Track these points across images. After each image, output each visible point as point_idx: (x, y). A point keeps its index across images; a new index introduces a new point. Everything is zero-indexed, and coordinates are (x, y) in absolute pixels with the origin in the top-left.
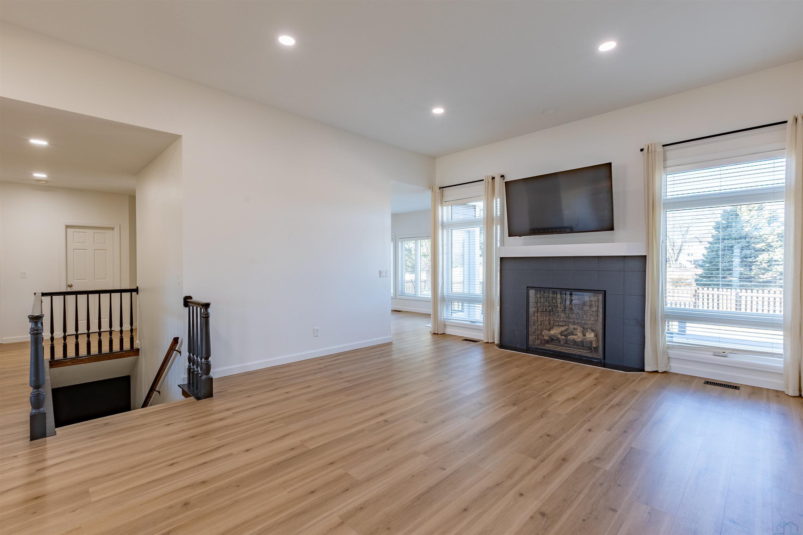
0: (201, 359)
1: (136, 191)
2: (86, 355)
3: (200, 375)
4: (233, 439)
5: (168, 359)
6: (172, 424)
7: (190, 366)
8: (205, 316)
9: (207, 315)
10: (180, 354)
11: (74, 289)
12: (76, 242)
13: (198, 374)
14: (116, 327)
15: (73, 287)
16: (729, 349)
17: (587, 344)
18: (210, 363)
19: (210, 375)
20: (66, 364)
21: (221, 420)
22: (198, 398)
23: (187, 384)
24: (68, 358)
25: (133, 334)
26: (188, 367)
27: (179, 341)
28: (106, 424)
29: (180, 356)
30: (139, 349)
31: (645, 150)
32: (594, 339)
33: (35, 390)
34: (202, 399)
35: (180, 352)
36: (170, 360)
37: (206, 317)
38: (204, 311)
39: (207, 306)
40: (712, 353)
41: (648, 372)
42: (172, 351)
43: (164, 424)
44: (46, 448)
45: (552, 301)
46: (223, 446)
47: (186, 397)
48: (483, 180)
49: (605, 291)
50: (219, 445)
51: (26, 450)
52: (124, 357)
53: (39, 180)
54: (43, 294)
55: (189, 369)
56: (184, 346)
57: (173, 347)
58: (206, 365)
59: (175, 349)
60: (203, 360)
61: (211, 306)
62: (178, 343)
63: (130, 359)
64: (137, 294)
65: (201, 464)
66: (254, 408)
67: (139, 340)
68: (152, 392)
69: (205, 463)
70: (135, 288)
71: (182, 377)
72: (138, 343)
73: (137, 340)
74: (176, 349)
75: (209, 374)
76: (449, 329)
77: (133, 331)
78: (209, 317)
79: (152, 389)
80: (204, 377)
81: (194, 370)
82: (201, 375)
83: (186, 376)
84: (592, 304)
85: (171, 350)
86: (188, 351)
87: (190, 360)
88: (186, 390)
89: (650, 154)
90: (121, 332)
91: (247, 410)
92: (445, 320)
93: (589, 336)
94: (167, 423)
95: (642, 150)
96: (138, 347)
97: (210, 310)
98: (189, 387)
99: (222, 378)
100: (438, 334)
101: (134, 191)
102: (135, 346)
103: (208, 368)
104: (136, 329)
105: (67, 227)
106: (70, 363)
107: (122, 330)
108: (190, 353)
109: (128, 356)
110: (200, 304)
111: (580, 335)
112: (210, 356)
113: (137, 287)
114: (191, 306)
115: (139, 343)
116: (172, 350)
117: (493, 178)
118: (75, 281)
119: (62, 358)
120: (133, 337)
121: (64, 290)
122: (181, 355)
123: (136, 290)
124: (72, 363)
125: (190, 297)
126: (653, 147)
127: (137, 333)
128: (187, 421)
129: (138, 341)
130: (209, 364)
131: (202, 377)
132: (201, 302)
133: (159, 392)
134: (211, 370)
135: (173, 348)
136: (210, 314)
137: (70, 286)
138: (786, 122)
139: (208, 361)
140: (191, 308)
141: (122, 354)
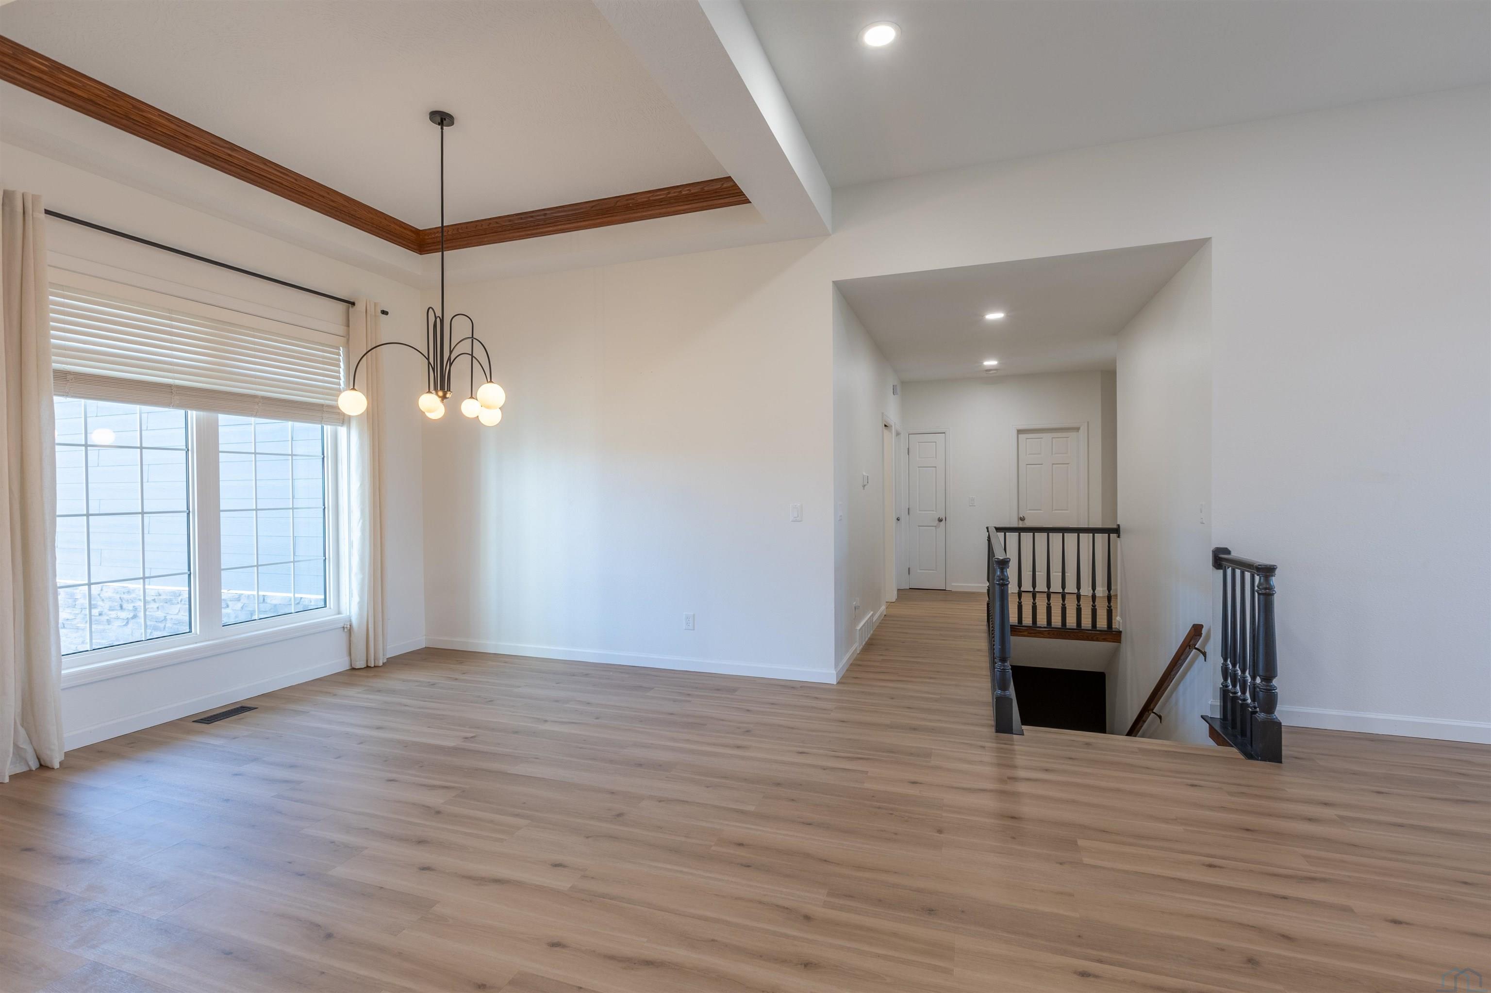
0: (1254, 678)
1: (1117, 361)
2: (1046, 626)
3: (1250, 710)
4: (1349, 877)
5: (1180, 662)
6: (1199, 786)
7: (1227, 686)
8: (1263, 591)
9: (1267, 590)
10: (1203, 658)
11: (1028, 524)
12: (1030, 454)
13: (1245, 706)
14: (1086, 590)
15: (1025, 521)
18: (1274, 690)
19: (1275, 716)
20: (1022, 633)
21: (1310, 820)
22: (1249, 756)
23: (1220, 719)
24: (1023, 624)
25: (1112, 604)
26: (1221, 686)
27: (1204, 631)
28: (1088, 744)
29: (1205, 661)
30: (1120, 632)
33: (1000, 663)
34: (1258, 760)
35: (1204, 654)
36: (1183, 665)
37: (1267, 595)
38: (1262, 580)
39: (1268, 571)
42: (1190, 648)
43: (1185, 780)
44: (1014, 750)
46: (1324, 880)
47: (1219, 744)
50: (1313, 875)
51: (993, 743)
52: (1097, 640)
53: (988, 370)
54: (998, 529)
55: (1225, 692)
56: (1214, 645)
57: (1190, 641)
58: (1266, 692)
59: (1195, 645)
60: (1258, 680)
61: (1277, 572)
62: (1201, 636)
63: (1109, 645)
64: (1119, 537)
65: (1276, 896)
66: (1401, 826)
67: (1121, 617)
68: (1147, 713)
69: (1285, 898)
70: (1115, 527)
71: (1210, 702)
72: (1119, 622)
73: (1117, 616)
74: (1196, 647)
75: (1273, 713)
77: (1112, 600)
78: (1273, 594)
79: (1147, 708)
80: (1261, 716)
81: (1236, 695)
82: (1252, 709)
83: (1218, 703)
85: (1187, 647)
86: (1222, 656)
87: (1225, 672)
88: (1217, 727)
90: (1094, 597)
91: (1379, 823)
94: (1190, 782)
96: (1120, 628)
97: (1275, 581)
98: (1224, 727)
99: (1301, 729)
101: (1114, 362)
102: (1115, 626)
103: (1269, 701)
104: (1117, 595)
105: (1020, 432)
106: (1026, 633)
107: (1095, 596)
108: (1225, 660)
109: (1105, 640)
110: (1253, 565)
112: (1275, 676)
113: (1119, 526)
114: (1228, 568)
115: (1121, 621)
116: (1190, 646)
118: (1028, 511)
119: (1017, 624)
120: (1112, 610)
121: (1015, 524)
122: (1207, 660)
123: (1117, 531)
124: (1029, 633)
125: (1227, 551)
127: (1117, 603)
128: (1231, 794)
129: (1118, 618)
130: (1273, 693)
131: (1257, 714)
132: (1255, 562)
133: (1160, 717)
134: (1278, 705)
135: (1191, 643)
136: (1274, 588)
137: (1022, 519)
139: (1271, 686)
140: (1229, 571)
141: (1094, 634)
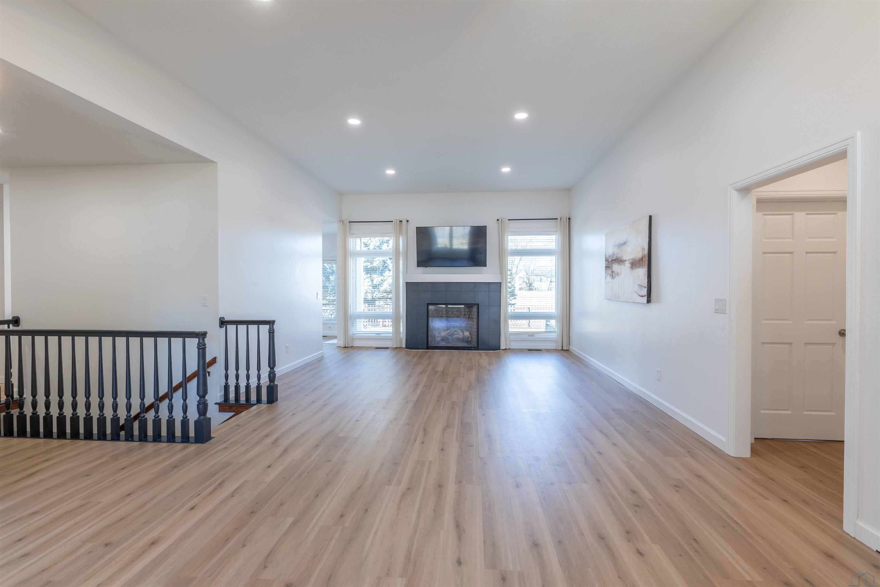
0: (260, 371)
3: (257, 385)
7: (228, 383)
8: (271, 331)
16: (535, 332)
17: (465, 339)
26: (225, 384)
27: (217, 359)
31: (500, 221)
32: (469, 335)
35: (209, 373)
37: (272, 333)
38: (270, 327)
39: (273, 322)
40: (528, 335)
41: (502, 349)
45: (439, 313)
48: (392, 221)
49: (478, 304)
56: (219, 365)
76: (356, 342)
84: (466, 314)
86: (225, 369)
87: (226, 377)
89: (503, 223)
92: (353, 335)
93: (466, 334)
95: (498, 220)
100: (348, 347)
108: (227, 370)
111: (461, 334)
113: (16, 318)
114: (231, 326)
117: (401, 221)
122: (211, 375)
125: (223, 318)
126: (504, 219)
138: (557, 219)
139: (274, 371)
